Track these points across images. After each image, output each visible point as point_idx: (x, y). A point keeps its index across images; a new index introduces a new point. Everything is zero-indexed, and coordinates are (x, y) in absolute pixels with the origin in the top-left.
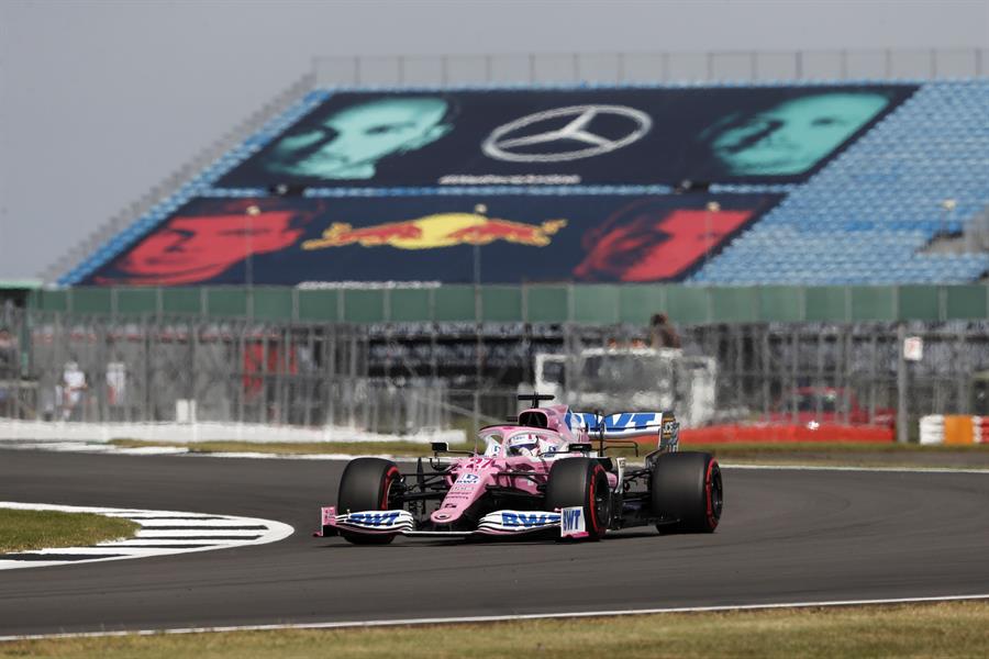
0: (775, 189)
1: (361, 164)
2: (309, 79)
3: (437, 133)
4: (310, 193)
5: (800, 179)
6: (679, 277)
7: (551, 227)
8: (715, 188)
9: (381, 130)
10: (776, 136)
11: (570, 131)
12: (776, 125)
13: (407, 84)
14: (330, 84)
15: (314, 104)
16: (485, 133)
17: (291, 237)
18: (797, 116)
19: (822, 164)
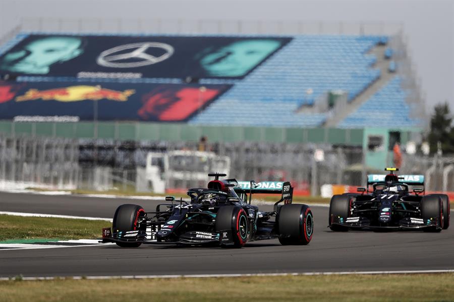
0: (229, 82)
1: (43, 67)
2: (18, 28)
3: (77, 53)
4: (19, 79)
5: (241, 78)
6: (186, 120)
7: (128, 93)
8: (203, 81)
9: (50, 51)
10: (230, 58)
11: (137, 54)
12: (229, 54)
13: (63, 31)
14: (28, 30)
15: (21, 39)
16: (98, 54)
17: (10, 96)
18: (239, 50)
19: (250, 71)
